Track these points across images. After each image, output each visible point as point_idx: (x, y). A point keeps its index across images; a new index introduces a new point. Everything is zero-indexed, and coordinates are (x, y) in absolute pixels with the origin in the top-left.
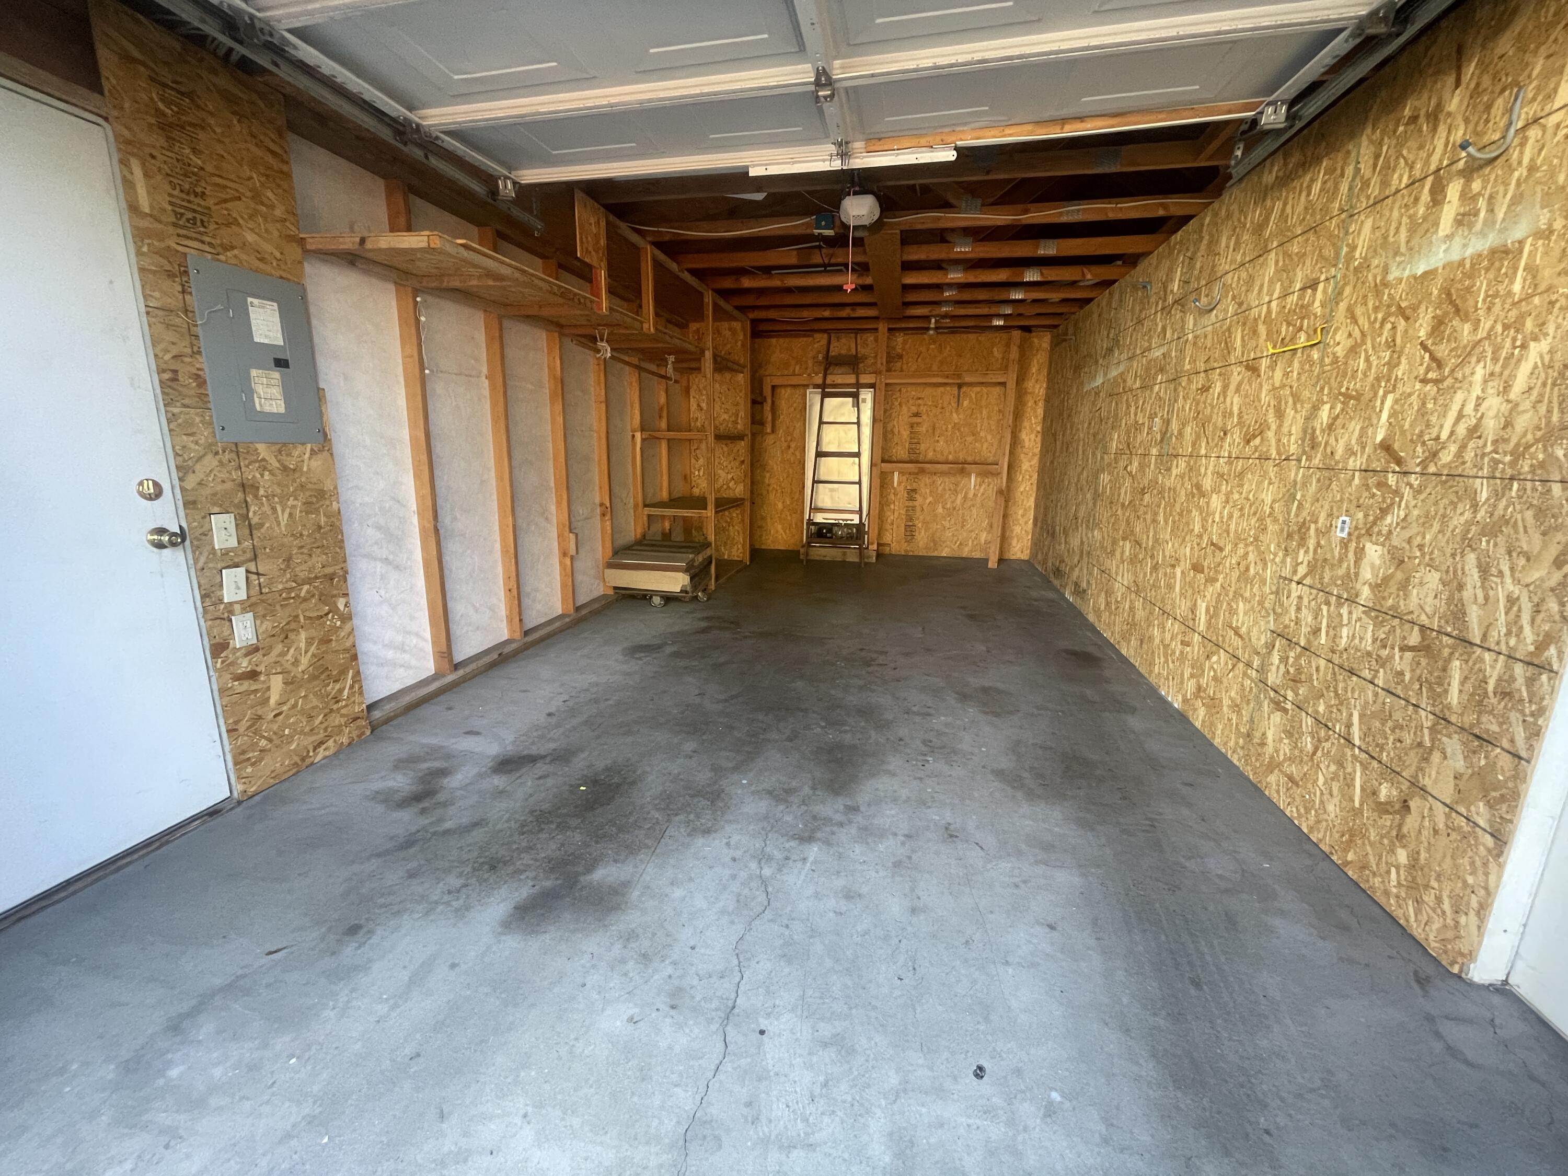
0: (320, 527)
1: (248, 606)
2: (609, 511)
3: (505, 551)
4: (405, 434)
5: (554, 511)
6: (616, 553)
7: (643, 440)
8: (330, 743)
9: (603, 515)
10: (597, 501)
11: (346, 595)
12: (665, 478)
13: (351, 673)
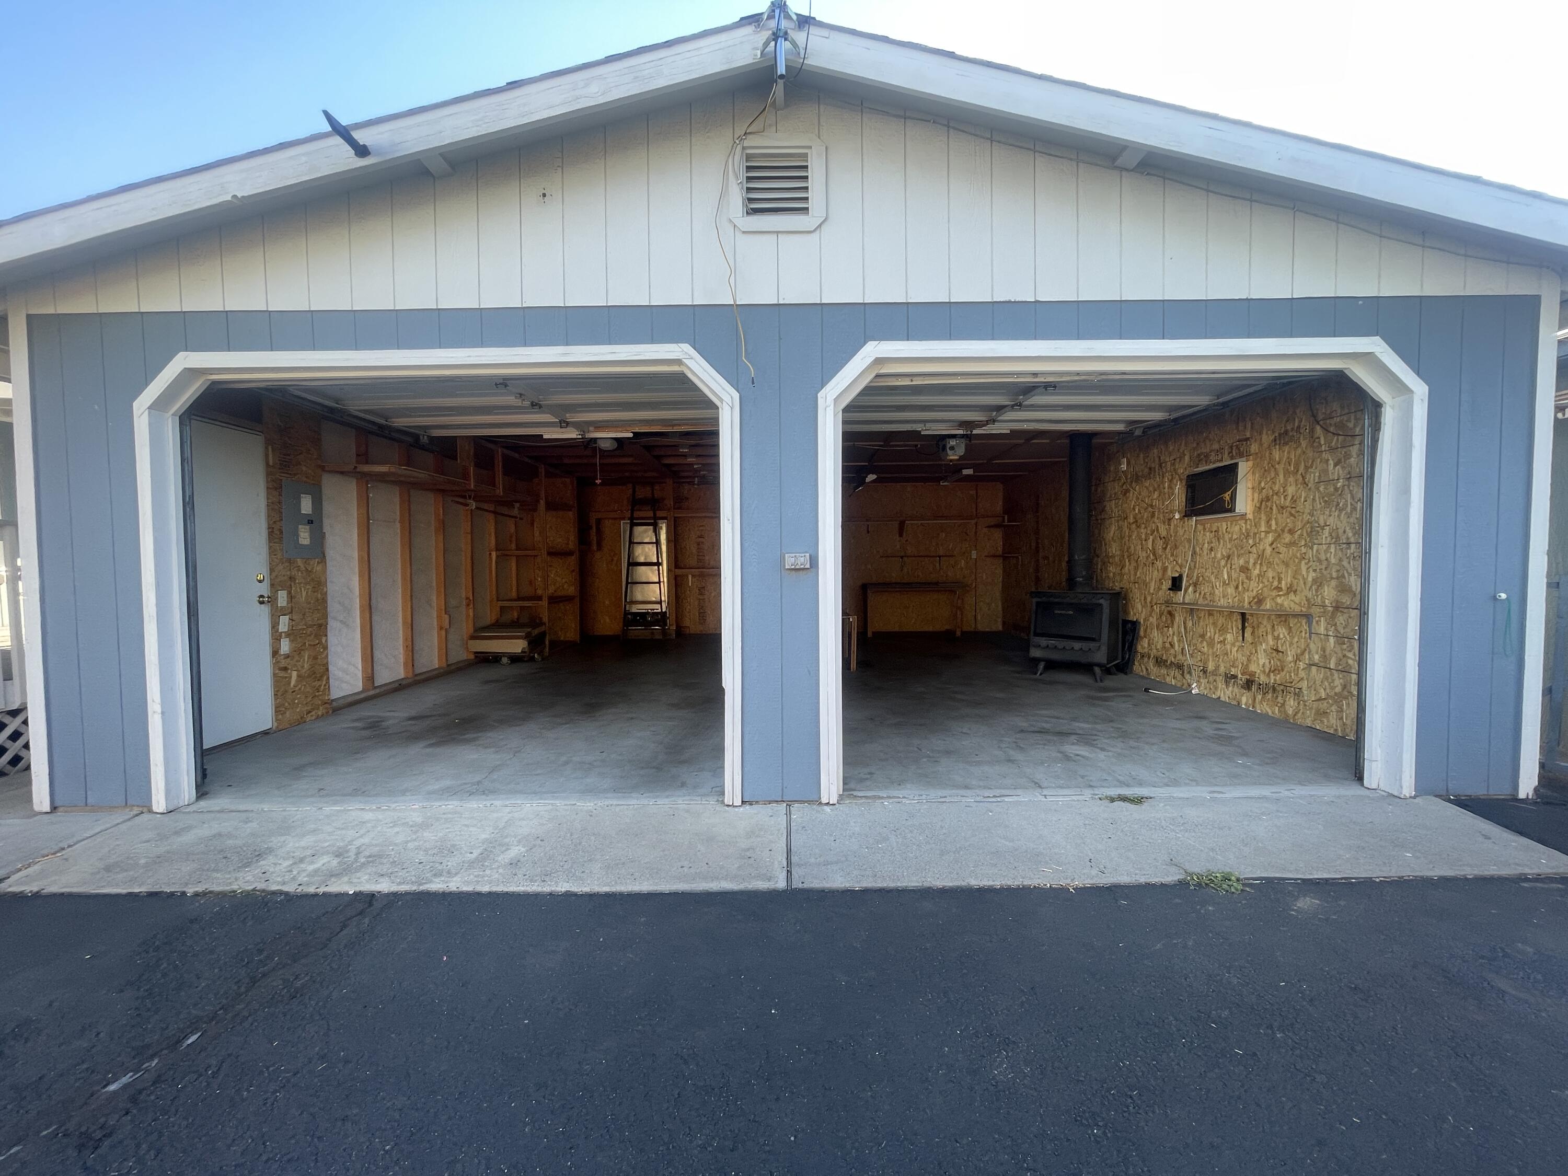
0: (318, 600)
1: (288, 635)
2: (471, 602)
3: (404, 623)
4: (356, 555)
5: (435, 600)
6: (476, 630)
7: (497, 557)
8: (313, 713)
9: (468, 605)
10: (464, 596)
11: (326, 636)
12: (514, 582)
13: (325, 678)
